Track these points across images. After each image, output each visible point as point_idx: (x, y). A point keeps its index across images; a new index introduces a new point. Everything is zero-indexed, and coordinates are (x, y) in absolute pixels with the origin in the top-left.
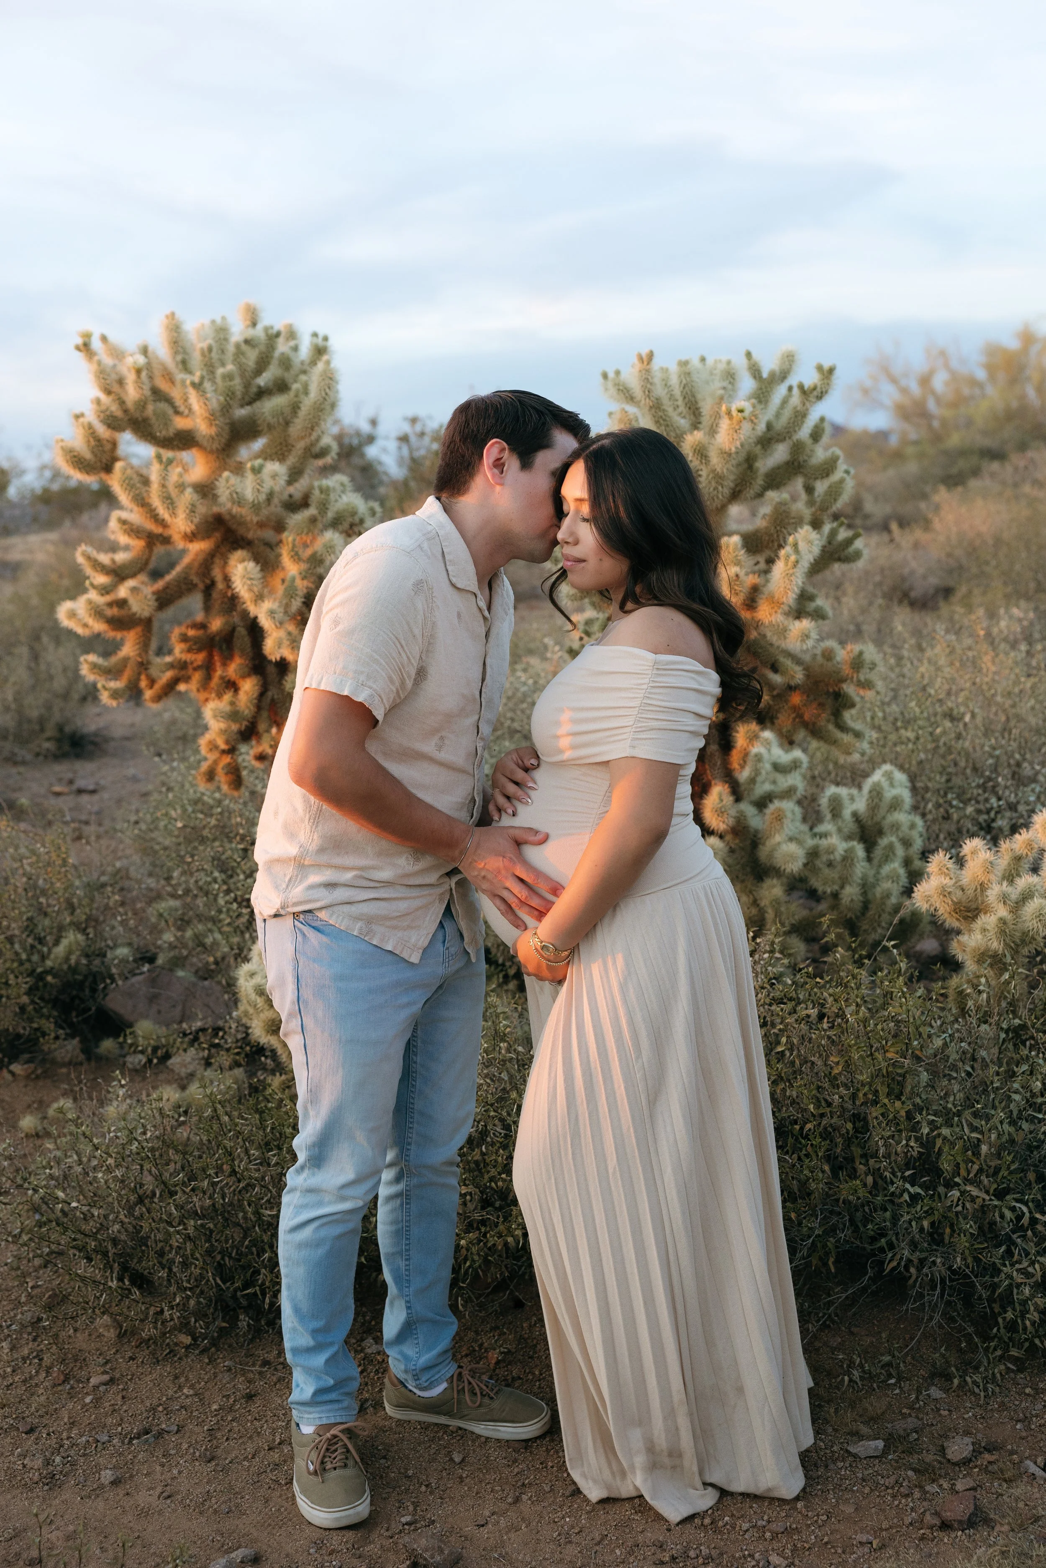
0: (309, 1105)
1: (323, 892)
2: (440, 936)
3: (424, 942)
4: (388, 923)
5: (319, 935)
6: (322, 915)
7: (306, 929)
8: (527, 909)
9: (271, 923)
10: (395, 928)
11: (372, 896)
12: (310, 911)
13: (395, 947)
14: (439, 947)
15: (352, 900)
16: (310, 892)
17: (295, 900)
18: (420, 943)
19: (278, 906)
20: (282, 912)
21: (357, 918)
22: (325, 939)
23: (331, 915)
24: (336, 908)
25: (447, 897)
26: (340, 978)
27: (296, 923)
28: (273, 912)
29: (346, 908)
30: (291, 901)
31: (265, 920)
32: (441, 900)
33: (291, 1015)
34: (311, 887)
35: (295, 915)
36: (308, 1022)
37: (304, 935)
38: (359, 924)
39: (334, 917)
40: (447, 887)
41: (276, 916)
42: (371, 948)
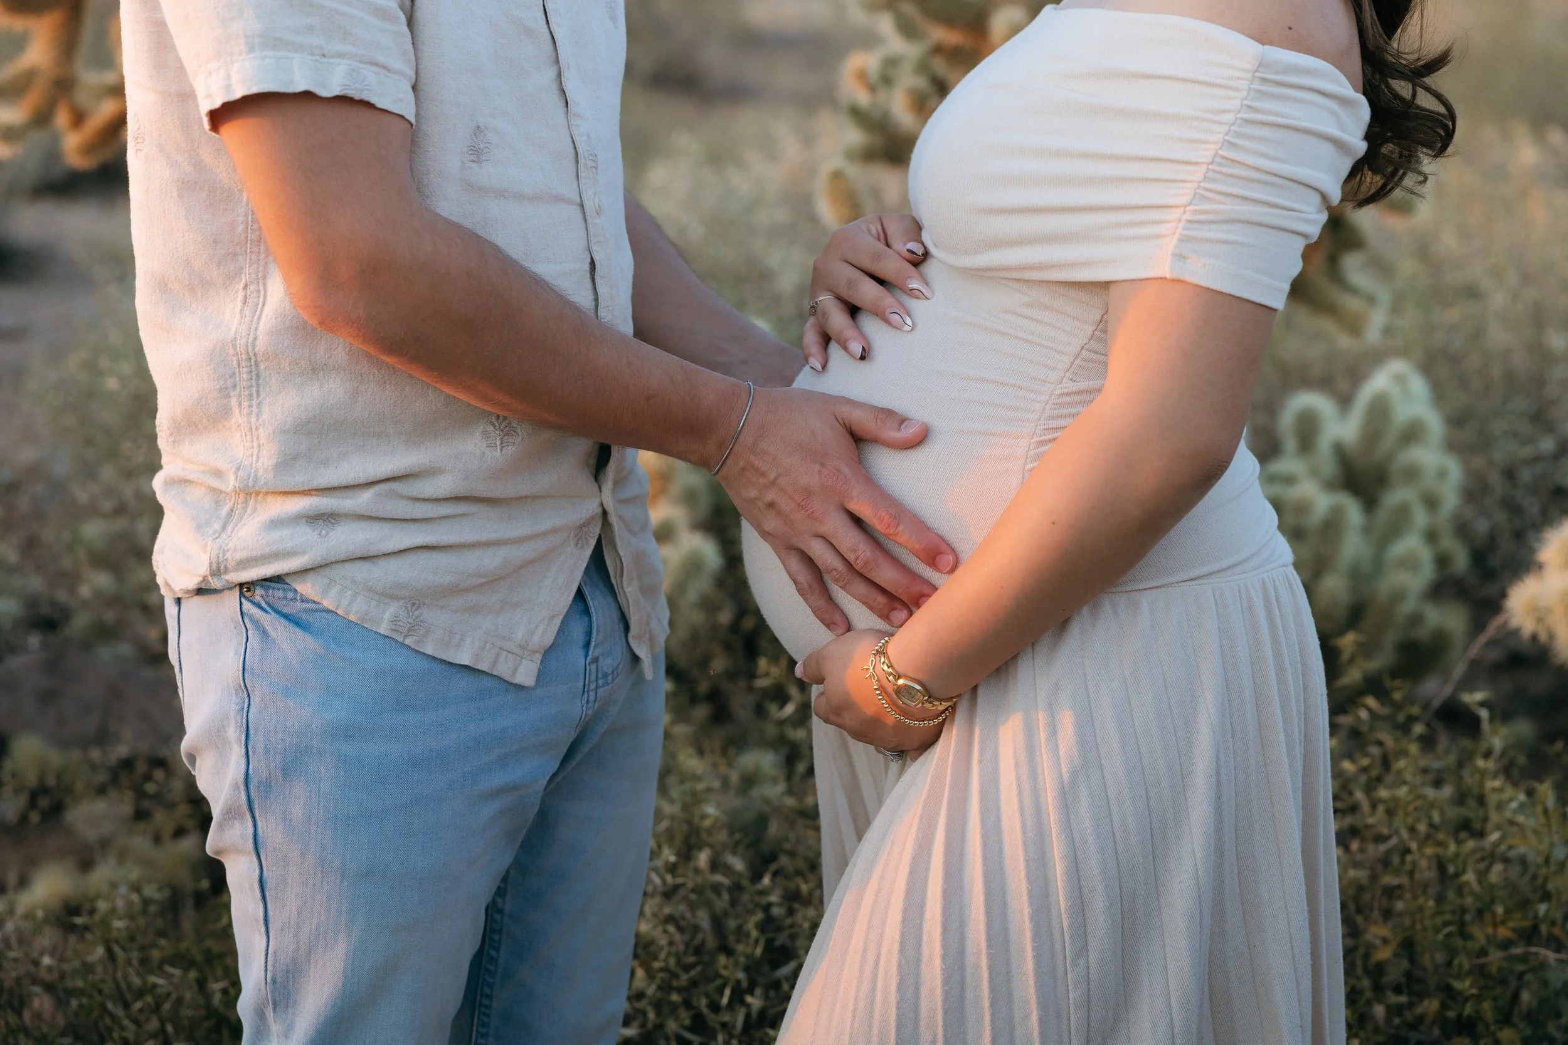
0: (269, 1012)
1: (306, 535)
2: (577, 630)
3: (545, 635)
4: (458, 602)
5: (299, 632)
6: (306, 588)
7: (268, 620)
8: (861, 588)
9: (194, 607)
10: (475, 610)
11: (419, 539)
12: (277, 579)
13: (477, 656)
14: (576, 656)
15: (375, 550)
16: (276, 535)
17: (241, 555)
18: (536, 639)
19: (203, 569)
20: (215, 583)
21: (387, 595)
22: (308, 642)
23: (326, 590)
24: (336, 572)
25: (596, 530)
26: (344, 732)
27: (247, 605)
28: (192, 583)
29: (360, 571)
30: (233, 557)
31: (178, 601)
32: (580, 539)
33: (230, 813)
34: (276, 524)
35: (245, 588)
36: (270, 829)
37: (264, 633)
38: (392, 610)
39: (334, 591)
40: (591, 508)
41: (200, 591)
42: (422, 664)
